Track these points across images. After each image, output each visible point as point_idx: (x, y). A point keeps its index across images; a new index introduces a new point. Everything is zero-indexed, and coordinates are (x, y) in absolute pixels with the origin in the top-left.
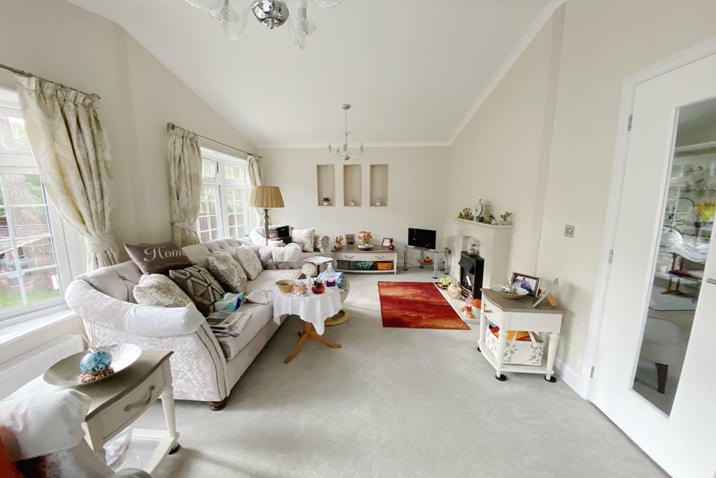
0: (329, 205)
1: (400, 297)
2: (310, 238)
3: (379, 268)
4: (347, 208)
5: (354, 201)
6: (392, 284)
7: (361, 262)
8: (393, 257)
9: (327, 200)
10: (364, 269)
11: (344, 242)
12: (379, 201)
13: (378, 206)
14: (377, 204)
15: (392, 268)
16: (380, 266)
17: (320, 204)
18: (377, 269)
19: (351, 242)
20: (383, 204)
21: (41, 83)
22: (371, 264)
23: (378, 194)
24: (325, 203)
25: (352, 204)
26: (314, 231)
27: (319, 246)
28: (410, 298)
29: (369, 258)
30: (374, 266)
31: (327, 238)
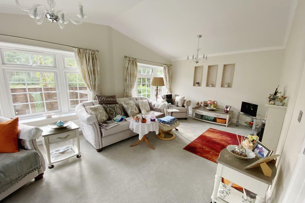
0: (199, 86)
1: (213, 138)
2: (181, 100)
3: (217, 121)
4: (208, 87)
5: (212, 84)
6: (216, 131)
7: (207, 116)
8: (227, 117)
9: (198, 83)
10: (208, 120)
11: (202, 105)
12: (226, 84)
13: (226, 87)
14: (226, 86)
15: (225, 123)
16: (218, 120)
17: (194, 85)
18: (216, 122)
19: (206, 105)
20: (229, 86)
21: (79, 49)
22: (213, 118)
23: (227, 80)
24: (197, 85)
25: (210, 86)
26: (184, 97)
27: (185, 105)
28: (218, 141)
29: (212, 115)
30: (215, 120)
31: (190, 102)
